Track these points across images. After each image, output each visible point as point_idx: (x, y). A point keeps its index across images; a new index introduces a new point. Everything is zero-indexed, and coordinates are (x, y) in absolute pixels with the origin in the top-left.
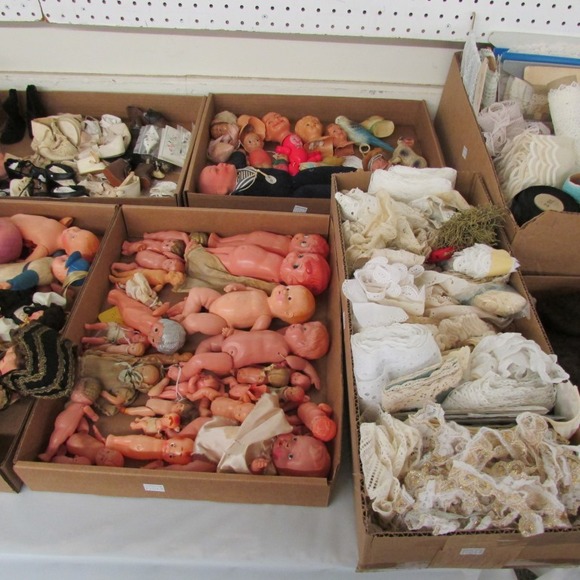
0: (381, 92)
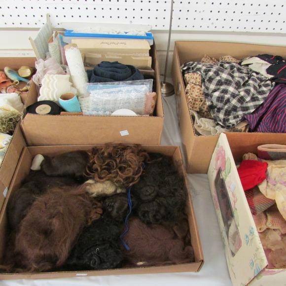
0: (28, 54)
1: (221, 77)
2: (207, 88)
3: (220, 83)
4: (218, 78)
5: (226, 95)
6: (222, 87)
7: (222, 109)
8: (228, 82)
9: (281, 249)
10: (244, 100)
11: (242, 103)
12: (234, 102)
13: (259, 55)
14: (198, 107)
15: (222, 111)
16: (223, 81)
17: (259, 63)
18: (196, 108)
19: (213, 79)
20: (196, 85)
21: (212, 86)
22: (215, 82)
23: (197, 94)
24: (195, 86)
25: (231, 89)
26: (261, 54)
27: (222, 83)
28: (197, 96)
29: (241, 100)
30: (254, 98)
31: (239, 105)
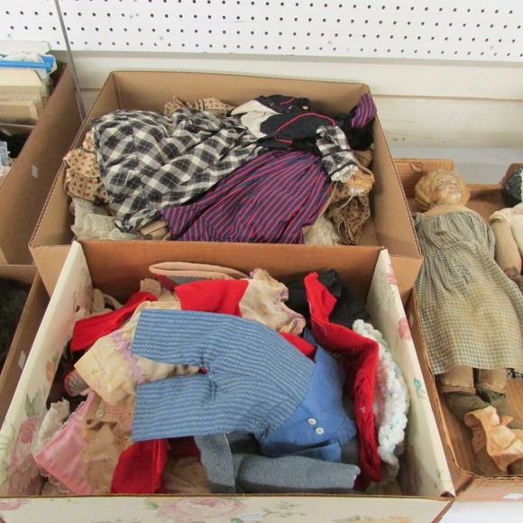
1: (134, 137)
2: (105, 158)
3: (130, 148)
4: (129, 139)
5: (130, 171)
6: (132, 156)
7: (127, 196)
8: (144, 147)
9: (105, 461)
10: (176, 180)
11: (172, 186)
12: (153, 183)
13: (262, 97)
14: (92, 194)
15: (127, 200)
16: (137, 144)
17: (260, 112)
18: (88, 195)
19: (118, 141)
20: (88, 152)
21: (115, 155)
22: (121, 146)
23: (89, 169)
24: (87, 154)
25: (147, 160)
26: (266, 96)
27: (134, 147)
28: (88, 172)
29: (169, 179)
30: (200, 176)
31: (164, 189)
